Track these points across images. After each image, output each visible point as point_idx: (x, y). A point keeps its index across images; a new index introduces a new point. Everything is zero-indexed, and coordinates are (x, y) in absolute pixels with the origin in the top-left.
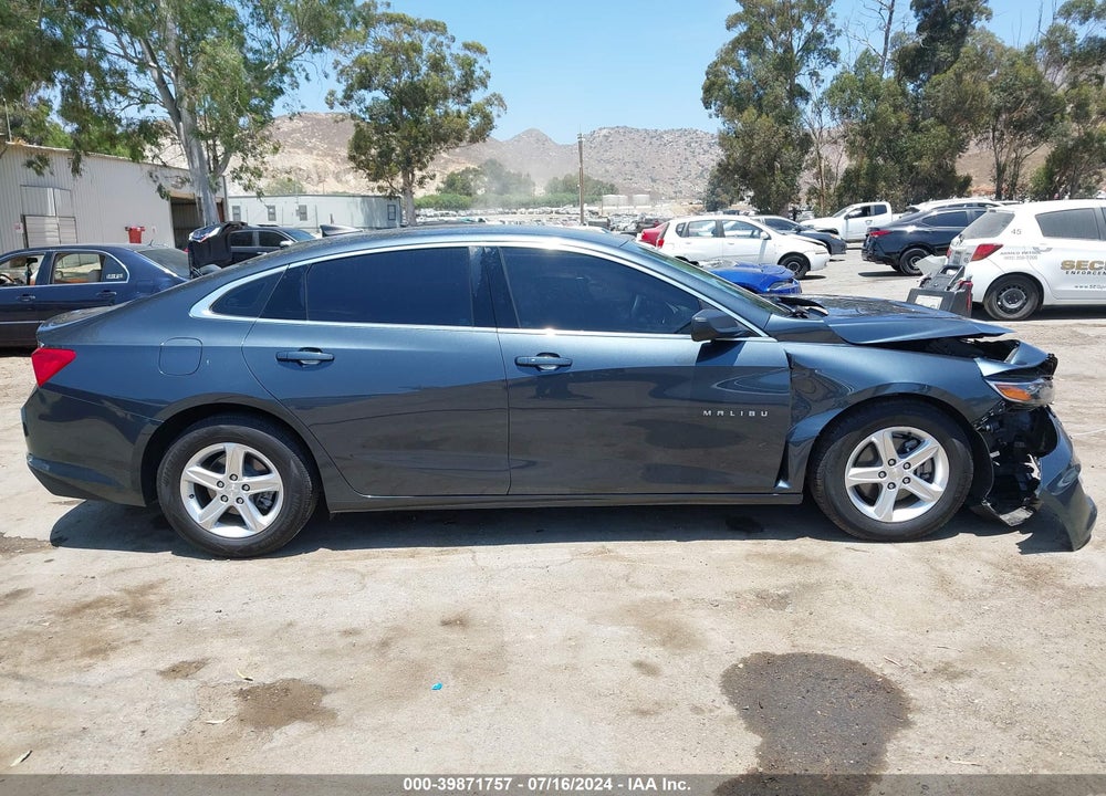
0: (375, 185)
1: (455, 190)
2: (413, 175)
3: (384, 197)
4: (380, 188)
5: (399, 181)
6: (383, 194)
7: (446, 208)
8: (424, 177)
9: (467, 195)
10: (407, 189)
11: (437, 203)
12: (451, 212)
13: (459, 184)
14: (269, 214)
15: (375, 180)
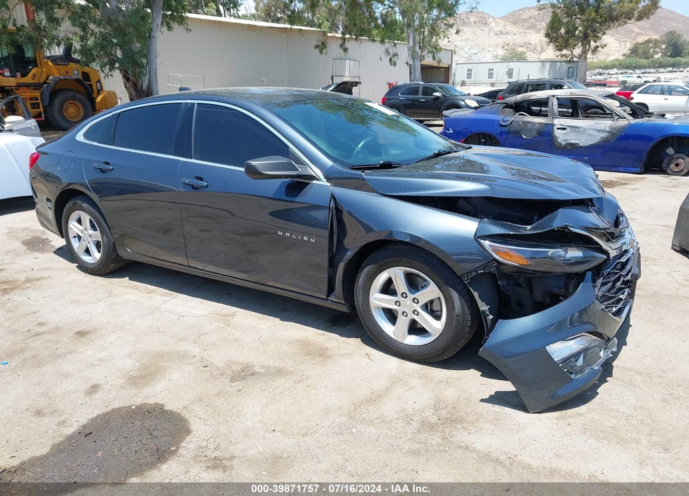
0: (558, 53)
1: (637, 55)
2: (590, 45)
3: (565, 62)
4: (565, 56)
5: (578, 51)
6: (565, 59)
7: (628, 68)
8: (597, 47)
9: (646, 58)
10: (583, 55)
11: (620, 64)
12: (629, 71)
13: (641, 51)
14: (489, 74)
15: (560, 50)
